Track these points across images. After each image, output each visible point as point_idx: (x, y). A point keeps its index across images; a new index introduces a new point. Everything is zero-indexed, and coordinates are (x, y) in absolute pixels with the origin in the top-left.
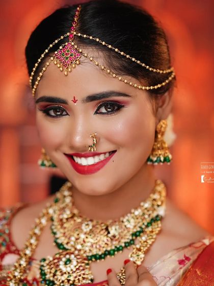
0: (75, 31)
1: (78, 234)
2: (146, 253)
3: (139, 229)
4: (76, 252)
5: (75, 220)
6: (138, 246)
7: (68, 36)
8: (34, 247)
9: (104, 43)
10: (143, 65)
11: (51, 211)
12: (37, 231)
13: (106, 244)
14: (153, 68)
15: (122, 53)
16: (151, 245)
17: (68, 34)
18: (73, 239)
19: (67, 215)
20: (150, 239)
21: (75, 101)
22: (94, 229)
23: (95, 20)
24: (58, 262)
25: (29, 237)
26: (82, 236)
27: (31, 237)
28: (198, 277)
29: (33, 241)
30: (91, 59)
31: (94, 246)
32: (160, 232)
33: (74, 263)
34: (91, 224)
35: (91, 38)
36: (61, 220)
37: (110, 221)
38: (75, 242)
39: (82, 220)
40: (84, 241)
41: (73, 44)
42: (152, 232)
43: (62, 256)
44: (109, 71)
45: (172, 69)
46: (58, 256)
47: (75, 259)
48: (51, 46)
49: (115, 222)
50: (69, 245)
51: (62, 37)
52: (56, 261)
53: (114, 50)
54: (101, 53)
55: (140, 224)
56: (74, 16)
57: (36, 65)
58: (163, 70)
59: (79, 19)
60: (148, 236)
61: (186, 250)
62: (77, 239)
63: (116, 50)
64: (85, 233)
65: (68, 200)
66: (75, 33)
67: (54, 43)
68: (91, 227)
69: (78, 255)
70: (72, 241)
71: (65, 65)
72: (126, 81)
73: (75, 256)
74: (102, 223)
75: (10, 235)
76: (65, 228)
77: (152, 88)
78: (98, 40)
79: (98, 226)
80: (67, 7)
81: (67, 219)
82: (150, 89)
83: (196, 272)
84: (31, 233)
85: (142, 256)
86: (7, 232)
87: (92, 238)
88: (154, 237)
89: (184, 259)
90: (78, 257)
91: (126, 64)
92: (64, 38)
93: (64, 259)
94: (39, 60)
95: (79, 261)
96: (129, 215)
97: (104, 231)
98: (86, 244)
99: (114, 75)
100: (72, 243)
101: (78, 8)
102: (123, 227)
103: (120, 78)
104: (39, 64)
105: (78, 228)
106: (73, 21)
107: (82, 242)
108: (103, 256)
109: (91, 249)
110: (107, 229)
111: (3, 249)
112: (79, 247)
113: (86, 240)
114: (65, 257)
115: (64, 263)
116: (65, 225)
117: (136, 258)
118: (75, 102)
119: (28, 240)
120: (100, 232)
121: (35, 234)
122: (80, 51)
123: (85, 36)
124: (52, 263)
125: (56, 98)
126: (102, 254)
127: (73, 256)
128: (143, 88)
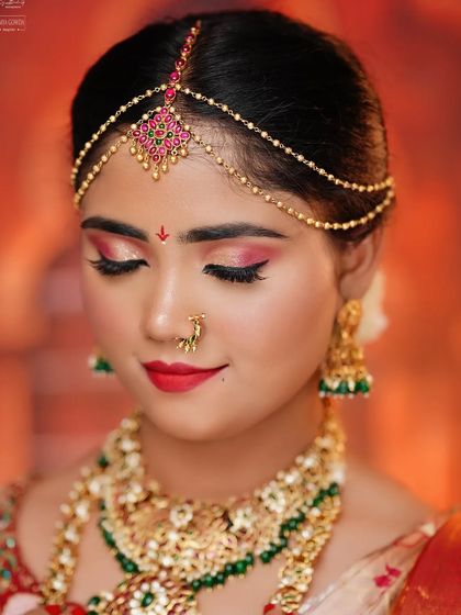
0: (180, 83)
1: (164, 534)
2: (316, 564)
3: (296, 515)
4: (163, 575)
5: (153, 506)
6: (296, 552)
7: (162, 92)
8: (68, 571)
9: (237, 117)
10: (322, 171)
11: (94, 487)
12: (70, 535)
13: (227, 548)
14: (344, 180)
15: (276, 143)
16: (324, 547)
17: (164, 87)
18: (153, 545)
19: (136, 495)
20: (319, 534)
21: (163, 237)
22: (197, 519)
23: (228, 63)
24: (127, 602)
25: (54, 550)
26: (173, 537)
27: (60, 551)
28: (424, 603)
29: (65, 559)
30: (209, 149)
31: (201, 556)
32: (339, 517)
33: (162, 600)
34: (189, 509)
35: (211, 101)
36: (123, 507)
37: (233, 500)
38: (157, 552)
39: (170, 504)
40: (178, 548)
41: (172, 110)
42: (322, 518)
43: (133, 588)
44: (244, 179)
45: (389, 182)
46: (123, 589)
47: (163, 590)
48: (123, 108)
49: (243, 500)
50: (146, 559)
51: (149, 93)
52: (121, 601)
53: (260, 134)
54: (229, 139)
55: (299, 504)
56: (180, 47)
57: (88, 145)
58: (366, 185)
59: (191, 55)
60: (314, 529)
61: (389, 554)
62: (162, 545)
63: (264, 134)
64: (179, 531)
65: (133, 461)
66: (178, 87)
67: (130, 104)
68: (189, 517)
69: (169, 580)
70: (150, 549)
71: (155, 158)
72: (280, 204)
73: (162, 584)
74: (213, 506)
75: (17, 551)
76: (133, 524)
77: (336, 226)
78: (225, 108)
79: (205, 513)
80: (169, 21)
81: (136, 504)
82: (332, 230)
83: (418, 593)
84: (57, 540)
85: (308, 571)
86: (11, 544)
87: (194, 540)
88: (328, 528)
89: (386, 573)
90: (169, 584)
91: (282, 167)
92: (154, 94)
93: (138, 595)
94: (95, 137)
95: (171, 593)
96: (273, 484)
97: (219, 521)
98: (183, 554)
99: (255, 190)
100: (151, 555)
101: (193, 29)
102: (262, 510)
103: (268, 197)
104: (93, 145)
105: (163, 520)
106: (178, 58)
107: (174, 551)
108: (220, 577)
109: (196, 563)
110: (226, 517)
111: (5, 584)
112: (167, 561)
113: (183, 545)
114: (139, 588)
115: (139, 604)
116: (133, 518)
117: (295, 578)
118: (163, 239)
119: (54, 558)
120: (211, 525)
121: (67, 542)
122: (187, 127)
123: (199, 96)
124: (113, 606)
125: (124, 225)
126: (219, 573)
127: (156, 585)
128: (317, 224)
